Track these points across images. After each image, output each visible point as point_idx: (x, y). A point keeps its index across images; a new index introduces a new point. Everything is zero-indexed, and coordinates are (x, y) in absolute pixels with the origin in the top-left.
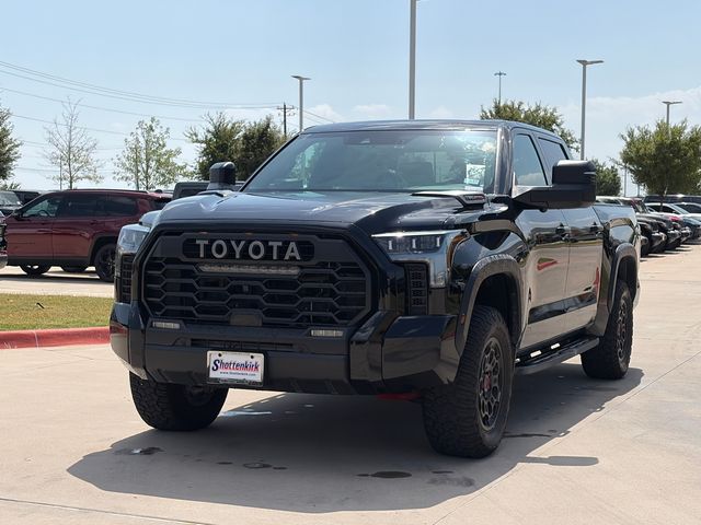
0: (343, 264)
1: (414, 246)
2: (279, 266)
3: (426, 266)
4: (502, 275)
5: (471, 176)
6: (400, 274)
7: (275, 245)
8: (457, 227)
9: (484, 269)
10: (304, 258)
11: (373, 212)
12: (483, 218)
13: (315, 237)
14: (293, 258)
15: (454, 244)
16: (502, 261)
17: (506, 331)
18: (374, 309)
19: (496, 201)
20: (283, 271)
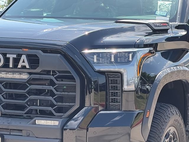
0: (59, 72)
1: (113, 60)
2: (14, 72)
3: (121, 75)
4: (180, 81)
5: (161, 10)
6: (102, 80)
7: (11, 57)
8: (146, 46)
9: (165, 77)
10: (32, 67)
11: (87, 33)
12: (169, 39)
13: (40, 51)
14: (24, 67)
15: (143, 58)
16: (179, 71)
17: (181, 122)
18: (82, 105)
19: (178, 27)
20: (17, 76)
